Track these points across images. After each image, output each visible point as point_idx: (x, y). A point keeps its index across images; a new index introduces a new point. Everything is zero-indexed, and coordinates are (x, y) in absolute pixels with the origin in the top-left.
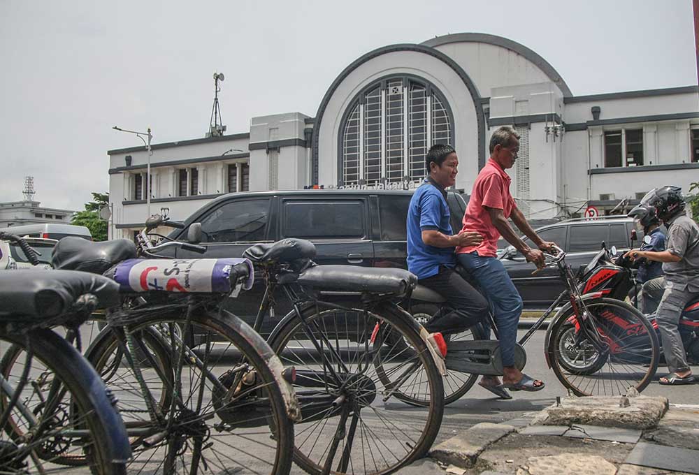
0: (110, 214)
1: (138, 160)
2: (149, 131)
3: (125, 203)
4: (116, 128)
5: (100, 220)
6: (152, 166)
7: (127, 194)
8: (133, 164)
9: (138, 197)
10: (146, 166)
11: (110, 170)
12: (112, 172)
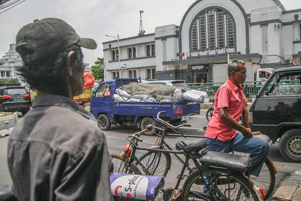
0: (105, 66)
1: (114, 45)
2: (118, 35)
3: (109, 62)
4: (106, 35)
5: (101, 69)
6: (120, 47)
7: (110, 59)
8: (112, 47)
9: (114, 59)
10: (118, 47)
11: (103, 50)
12: (104, 50)
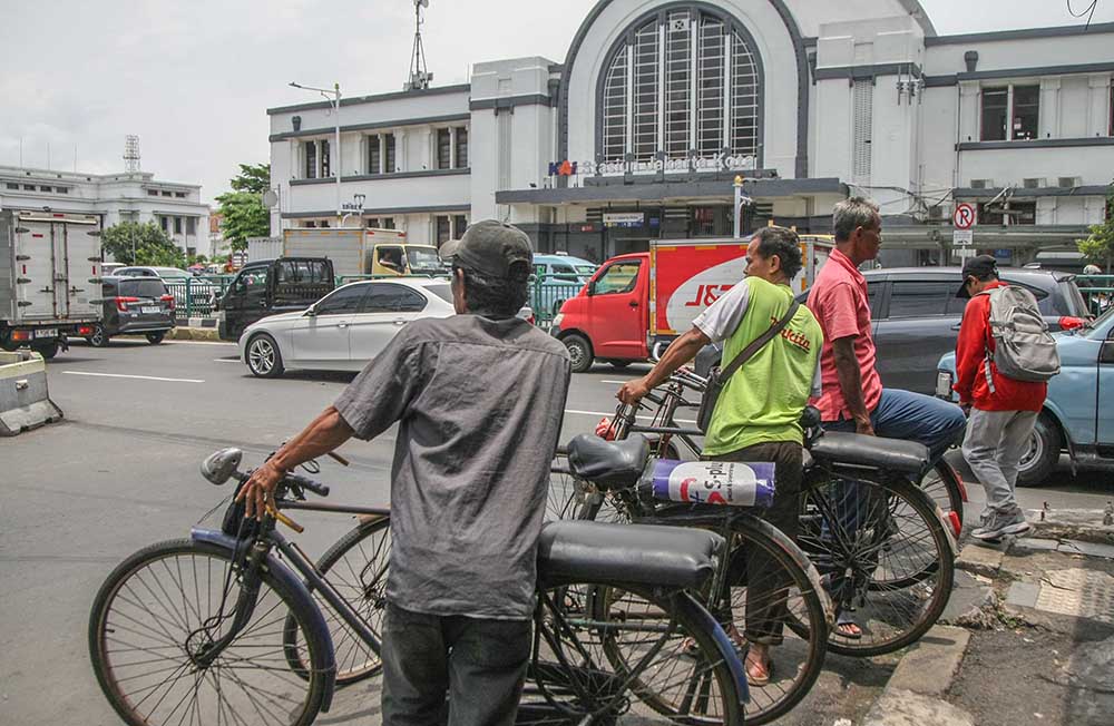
0: (276, 199)
1: (311, 122)
2: (337, 87)
3: (293, 183)
4: (293, 84)
5: (257, 207)
6: (342, 129)
7: (297, 171)
8: (304, 127)
9: (312, 175)
10: (333, 130)
11: (271, 136)
12: (273, 139)
